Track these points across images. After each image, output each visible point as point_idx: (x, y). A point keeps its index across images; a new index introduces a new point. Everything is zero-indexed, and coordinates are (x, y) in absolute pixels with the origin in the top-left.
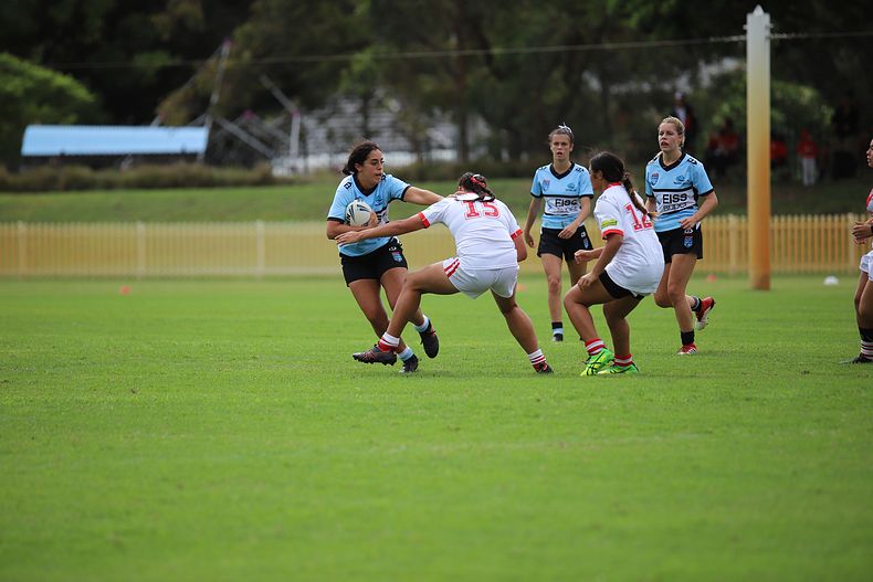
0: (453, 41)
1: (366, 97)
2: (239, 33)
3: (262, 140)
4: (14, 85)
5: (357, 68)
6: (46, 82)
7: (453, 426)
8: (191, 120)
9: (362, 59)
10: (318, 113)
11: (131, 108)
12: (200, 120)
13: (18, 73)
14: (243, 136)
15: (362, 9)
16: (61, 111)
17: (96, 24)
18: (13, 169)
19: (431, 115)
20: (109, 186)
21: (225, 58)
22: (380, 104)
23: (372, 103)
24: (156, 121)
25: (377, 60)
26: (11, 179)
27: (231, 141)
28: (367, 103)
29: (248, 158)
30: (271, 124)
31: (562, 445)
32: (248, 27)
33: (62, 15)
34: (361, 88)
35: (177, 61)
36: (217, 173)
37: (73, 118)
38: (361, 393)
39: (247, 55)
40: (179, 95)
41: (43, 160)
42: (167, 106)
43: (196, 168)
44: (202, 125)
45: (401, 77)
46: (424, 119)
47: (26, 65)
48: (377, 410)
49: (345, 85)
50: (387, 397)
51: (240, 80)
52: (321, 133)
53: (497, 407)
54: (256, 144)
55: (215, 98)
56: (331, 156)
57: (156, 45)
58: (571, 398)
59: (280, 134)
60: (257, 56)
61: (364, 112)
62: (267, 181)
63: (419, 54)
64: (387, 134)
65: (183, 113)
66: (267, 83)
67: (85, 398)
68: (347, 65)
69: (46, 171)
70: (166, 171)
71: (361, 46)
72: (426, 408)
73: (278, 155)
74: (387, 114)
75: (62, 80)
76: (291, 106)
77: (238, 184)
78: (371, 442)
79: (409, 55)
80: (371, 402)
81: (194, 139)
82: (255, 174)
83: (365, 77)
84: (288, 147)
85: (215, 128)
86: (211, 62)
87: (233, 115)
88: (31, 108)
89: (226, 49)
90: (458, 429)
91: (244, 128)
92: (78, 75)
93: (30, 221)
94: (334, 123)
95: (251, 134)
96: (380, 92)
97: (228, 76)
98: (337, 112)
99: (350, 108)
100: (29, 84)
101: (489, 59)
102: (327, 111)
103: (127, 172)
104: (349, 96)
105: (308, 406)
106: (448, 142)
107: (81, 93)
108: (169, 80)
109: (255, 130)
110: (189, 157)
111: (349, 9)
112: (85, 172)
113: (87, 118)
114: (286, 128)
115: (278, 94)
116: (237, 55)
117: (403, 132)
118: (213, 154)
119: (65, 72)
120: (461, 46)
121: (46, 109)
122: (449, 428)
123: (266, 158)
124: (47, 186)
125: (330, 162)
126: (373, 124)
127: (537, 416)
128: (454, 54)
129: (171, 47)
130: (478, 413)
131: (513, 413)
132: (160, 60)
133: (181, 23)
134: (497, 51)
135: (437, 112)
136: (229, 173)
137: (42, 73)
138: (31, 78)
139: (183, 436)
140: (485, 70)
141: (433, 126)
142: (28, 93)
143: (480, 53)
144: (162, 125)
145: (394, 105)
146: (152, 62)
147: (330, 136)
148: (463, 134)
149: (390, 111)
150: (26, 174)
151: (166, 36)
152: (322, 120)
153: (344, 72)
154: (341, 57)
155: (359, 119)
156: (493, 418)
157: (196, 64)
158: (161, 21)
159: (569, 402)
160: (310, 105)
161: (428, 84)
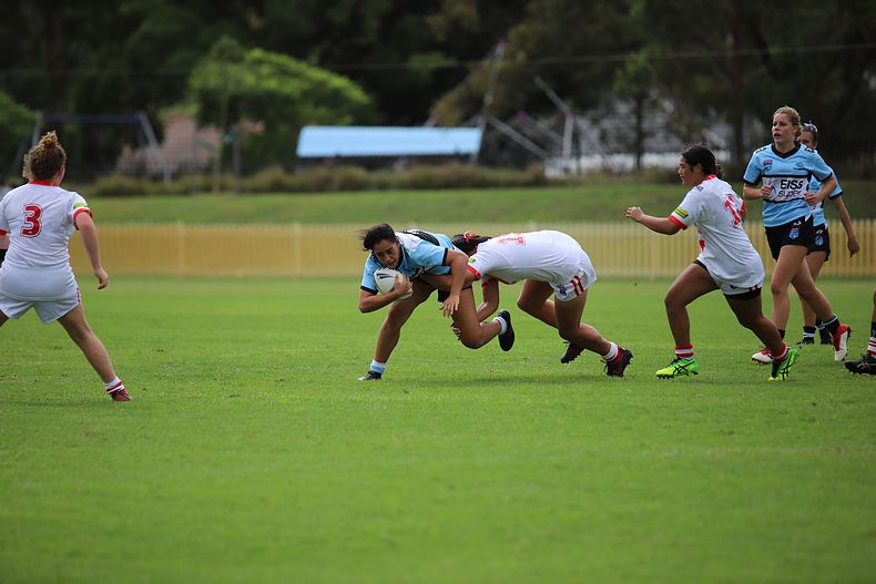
0: (730, 40)
1: (640, 98)
2: (513, 33)
3: (535, 141)
4: (291, 87)
5: (631, 68)
6: (322, 84)
7: (726, 430)
8: (465, 121)
9: (638, 60)
10: (591, 113)
11: (404, 109)
12: (473, 120)
13: (296, 75)
14: (516, 137)
15: (637, 9)
16: (336, 111)
17: (372, 25)
18: (289, 170)
19: (705, 115)
20: (383, 187)
21: (499, 60)
22: (655, 105)
23: (646, 103)
24: (431, 121)
25: (651, 61)
26: (288, 180)
27: (504, 142)
28: (641, 103)
29: (521, 159)
30: (543, 125)
31: (839, 449)
32: (522, 28)
33: (339, 16)
34: (635, 89)
35: (451, 63)
36: (490, 174)
37: (348, 119)
38: (632, 395)
39: (521, 56)
40: (452, 96)
41: (318, 161)
42: (441, 106)
43: (470, 169)
44: (475, 126)
45: (675, 78)
46: (698, 119)
47: (302, 67)
48: (648, 412)
49: (618, 84)
50: (659, 399)
51: (514, 80)
52: (594, 134)
53: (771, 410)
54: (529, 145)
55: (489, 99)
56: (603, 157)
57: (431, 46)
58: (848, 403)
59: (553, 135)
60: (531, 57)
61: (638, 113)
62: (540, 182)
63: (694, 54)
64: (660, 135)
65: (457, 115)
66: (540, 83)
67: (359, 398)
68: (622, 65)
69: (322, 172)
70: (439, 172)
71: (635, 46)
72: (699, 411)
73: (551, 156)
74: (661, 114)
75: (338, 82)
76: (565, 107)
77: (511, 185)
78: (643, 445)
79: (684, 55)
80: (643, 405)
81: (467, 140)
82: (528, 175)
83: (641, 78)
84: (562, 148)
85: (489, 128)
86: (486, 63)
87: (506, 115)
88: (308, 110)
89: (500, 50)
90: (732, 433)
91: (517, 129)
92: (353, 76)
93: (306, 221)
94: (607, 124)
95: (524, 135)
96: (654, 93)
97: (502, 77)
98: (611, 112)
99: (623, 108)
100: (306, 86)
101: (766, 58)
102: (600, 112)
103: (401, 173)
104: (623, 96)
105: (578, 408)
106: (723, 143)
107: (357, 94)
108: (443, 81)
109: (529, 132)
110: (462, 158)
111: (624, 9)
112: (359, 173)
113: (362, 119)
114: (560, 129)
115: (552, 94)
116: (511, 56)
117: (677, 133)
118: (487, 155)
119: (341, 73)
120: (737, 44)
121: (322, 111)
122: (722, 431)
123: (538, 159)
124: (322, 187)
125: (603, 164)
126: (646, 125)
127: (813, 420)
128: (730, 54)
129: (446, 48)
130: (752, 417)
131: (788, 416)
132: (435, 61)
133: (456, 24)
134: (773, 50)
135: (712, 112)
136: (502, 174)
137: (319, 75)
138: (308, 79)
139: (454, 436)
140: (763, 69)
141: (708, 127)
142: (306, 95)
143: (757, 53)
144: (437, 125)
145: (668, 105)
146: (426, 63)
147: (603, 137)
148: (738, 135)
149: (664, 111)
150: (301, 176)
151: (441, 37)
152: (595, 121)
153: (619, 72)
154: (616, 58)
155: (633, 120)
156: (767, 422)
157: (470, 65)
158: (436, 21)
159: (846, 406)
160: (583, 106)
161: (703, 84)
